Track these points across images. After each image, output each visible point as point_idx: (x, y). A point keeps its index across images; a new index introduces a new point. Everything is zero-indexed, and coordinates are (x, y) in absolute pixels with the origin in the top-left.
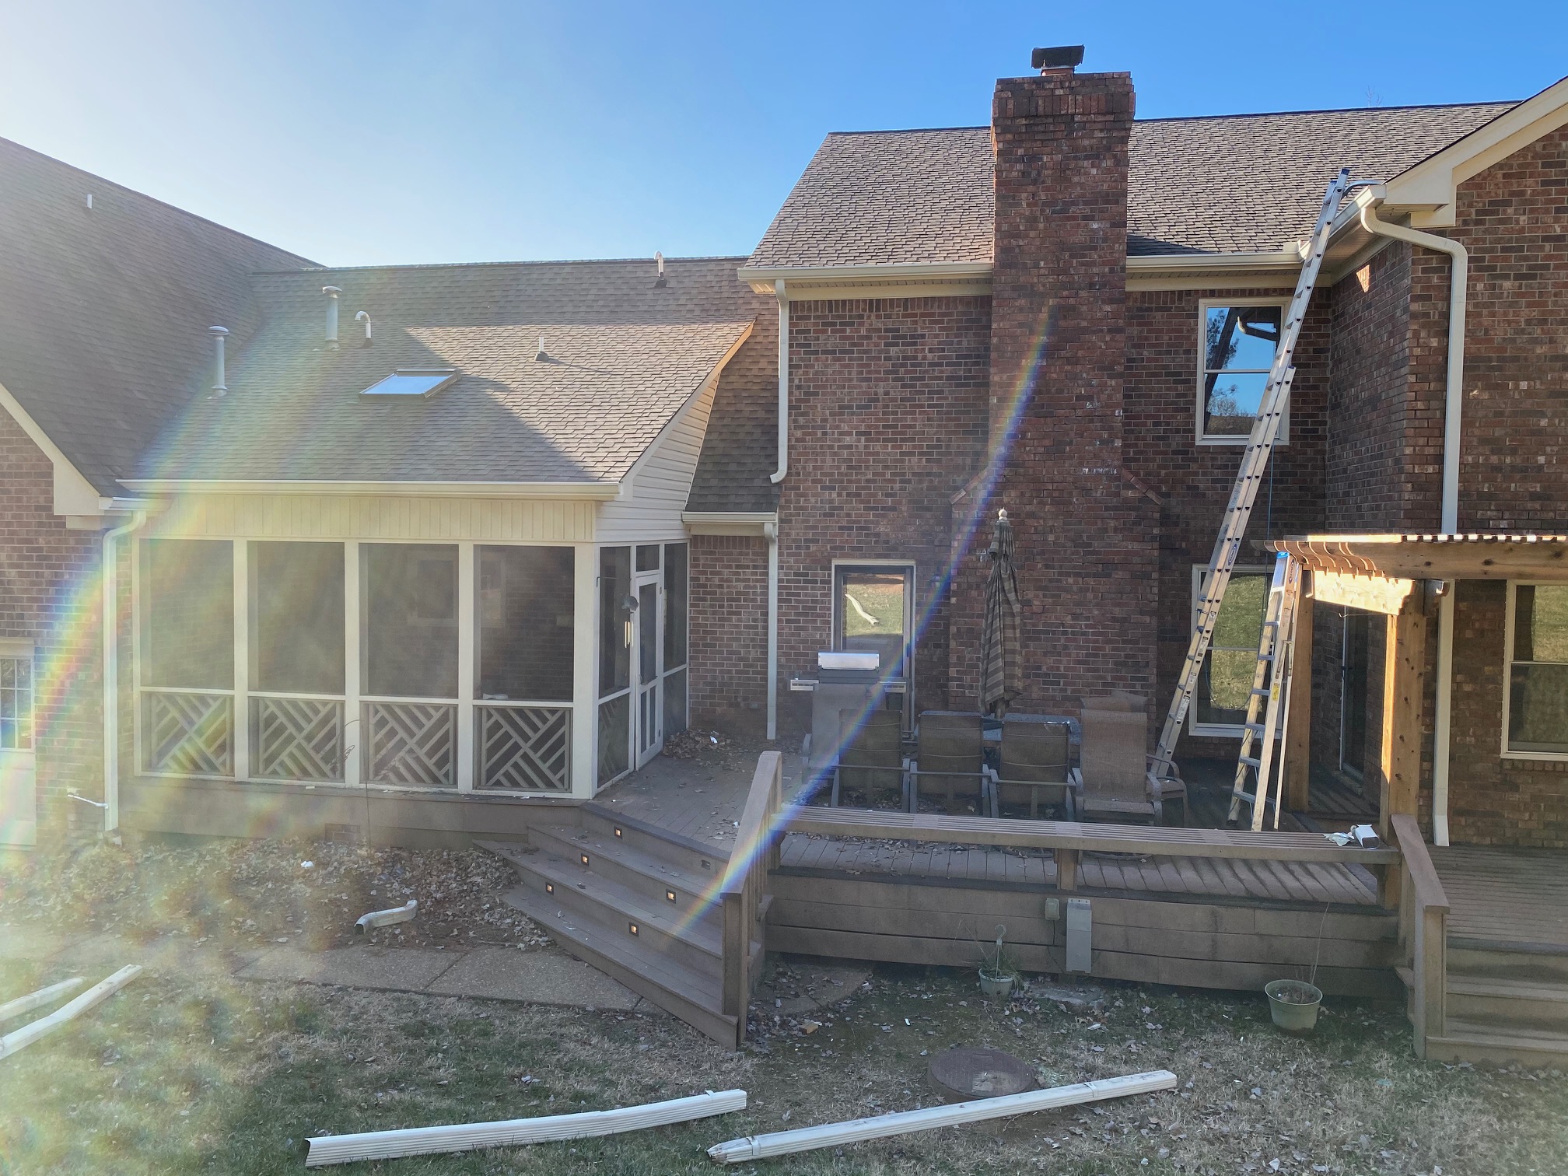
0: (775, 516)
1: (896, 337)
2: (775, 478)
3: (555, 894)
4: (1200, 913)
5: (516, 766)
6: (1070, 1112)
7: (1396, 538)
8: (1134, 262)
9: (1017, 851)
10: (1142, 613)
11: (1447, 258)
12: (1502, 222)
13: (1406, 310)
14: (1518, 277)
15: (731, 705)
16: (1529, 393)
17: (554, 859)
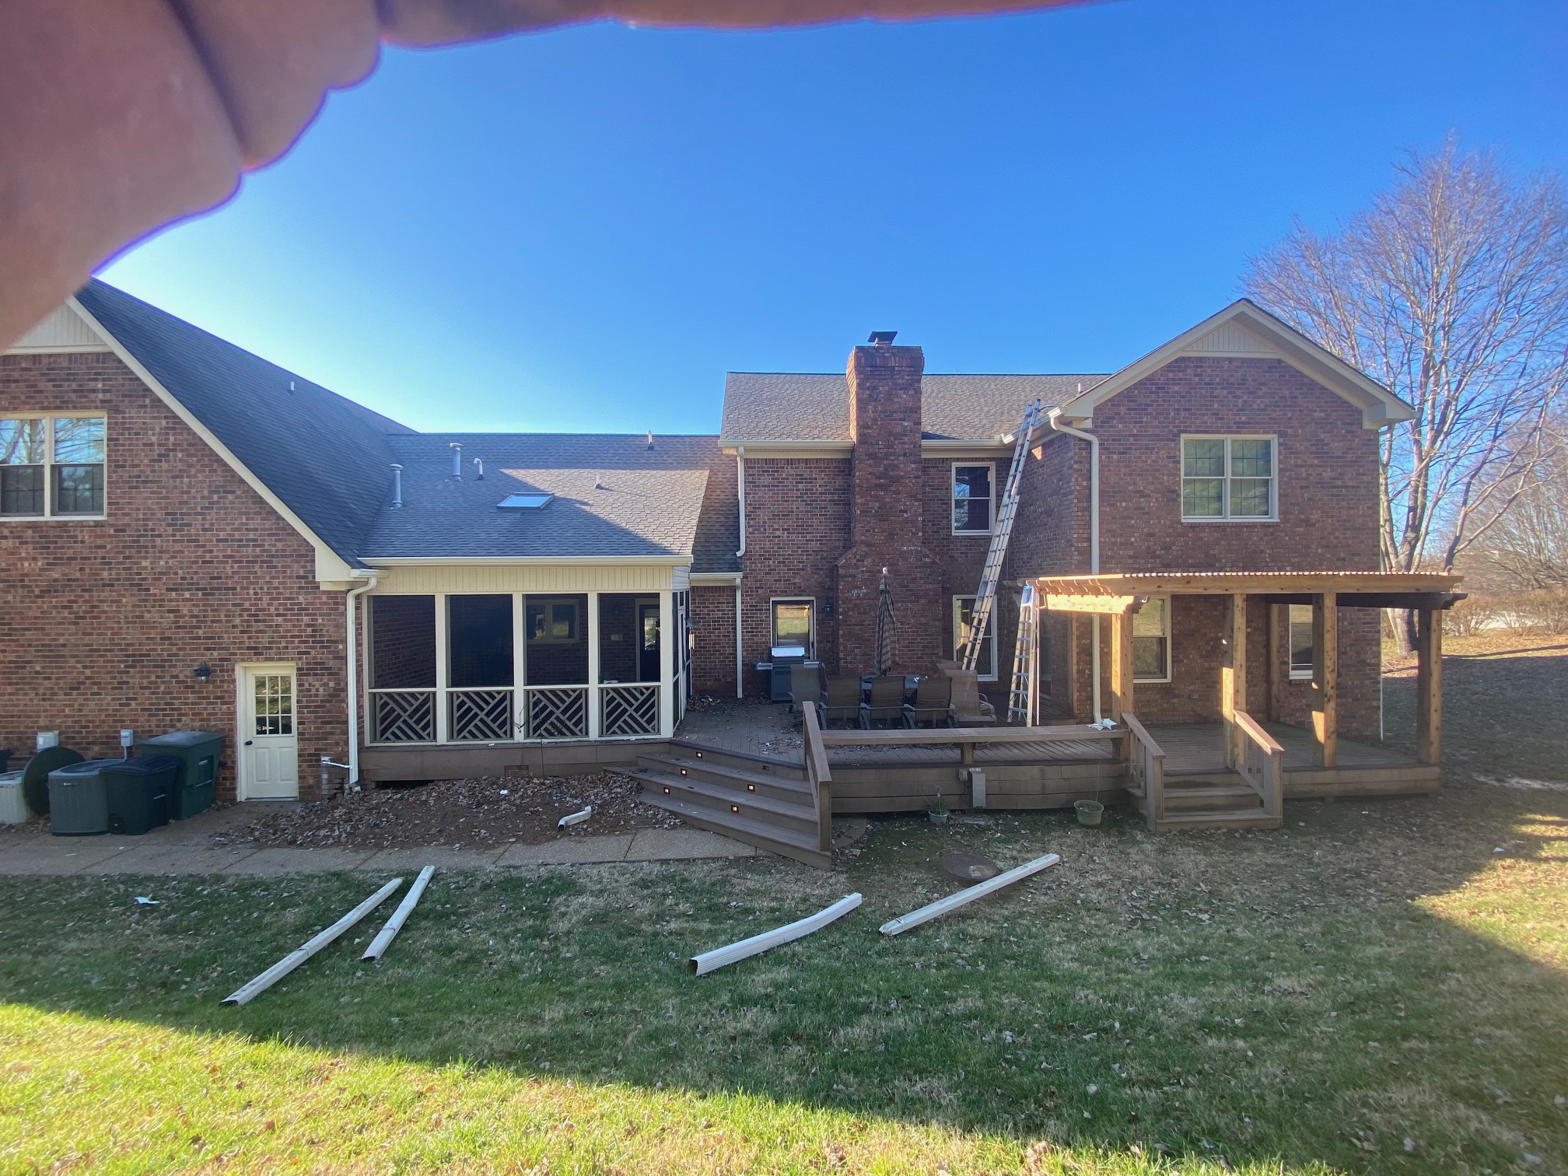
0: (740, 575)
1: (801, 479)
2: (739, 554)
3: (673, 794)
4: (1035, 770)
5: (625, 722)
6: (1023, 882)
7: (1120, 576)
8: (925, 443)
9: (926, 746)
10: (935, 620)
11: (1089, 443)
12: (1112, 427)
13: (1070, 467)
14: (1120, 453)
15: (716, 680)
16: (1126, 508)
17: (662, 773)
